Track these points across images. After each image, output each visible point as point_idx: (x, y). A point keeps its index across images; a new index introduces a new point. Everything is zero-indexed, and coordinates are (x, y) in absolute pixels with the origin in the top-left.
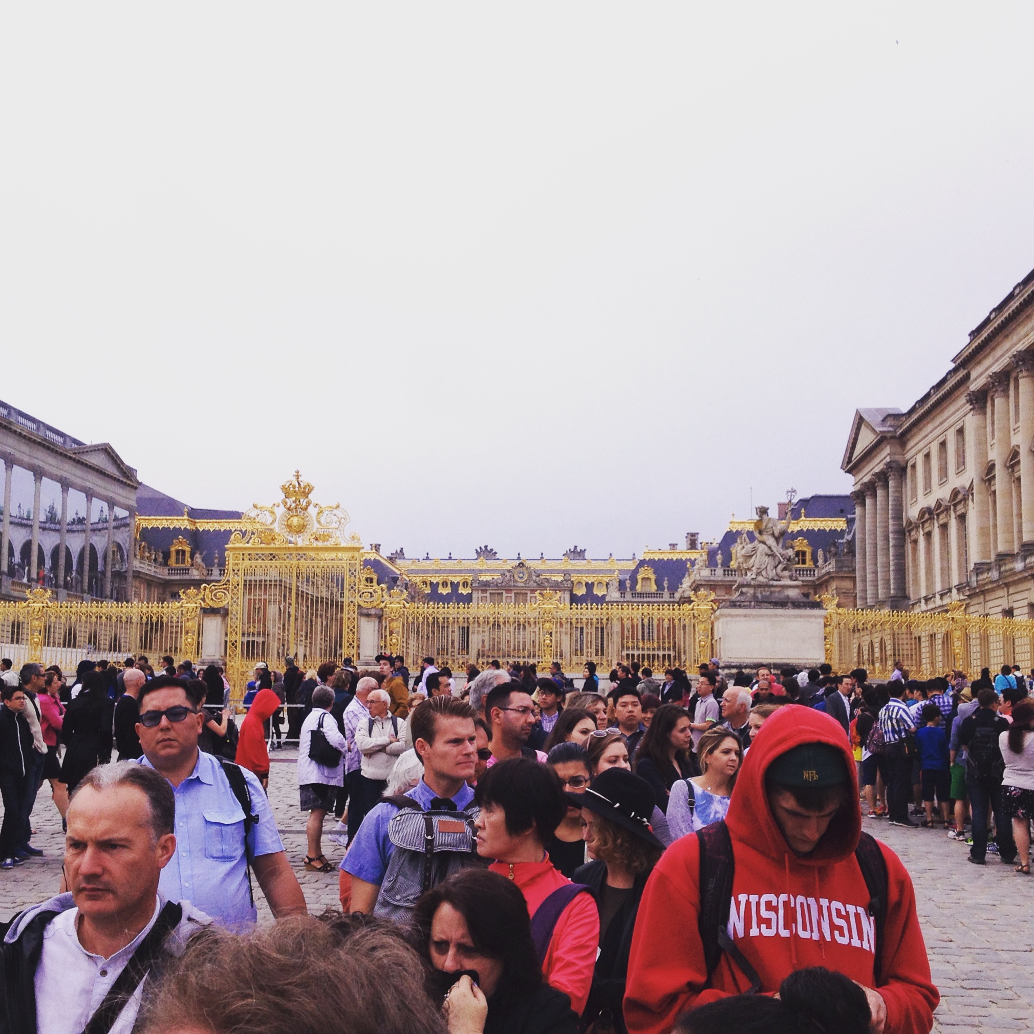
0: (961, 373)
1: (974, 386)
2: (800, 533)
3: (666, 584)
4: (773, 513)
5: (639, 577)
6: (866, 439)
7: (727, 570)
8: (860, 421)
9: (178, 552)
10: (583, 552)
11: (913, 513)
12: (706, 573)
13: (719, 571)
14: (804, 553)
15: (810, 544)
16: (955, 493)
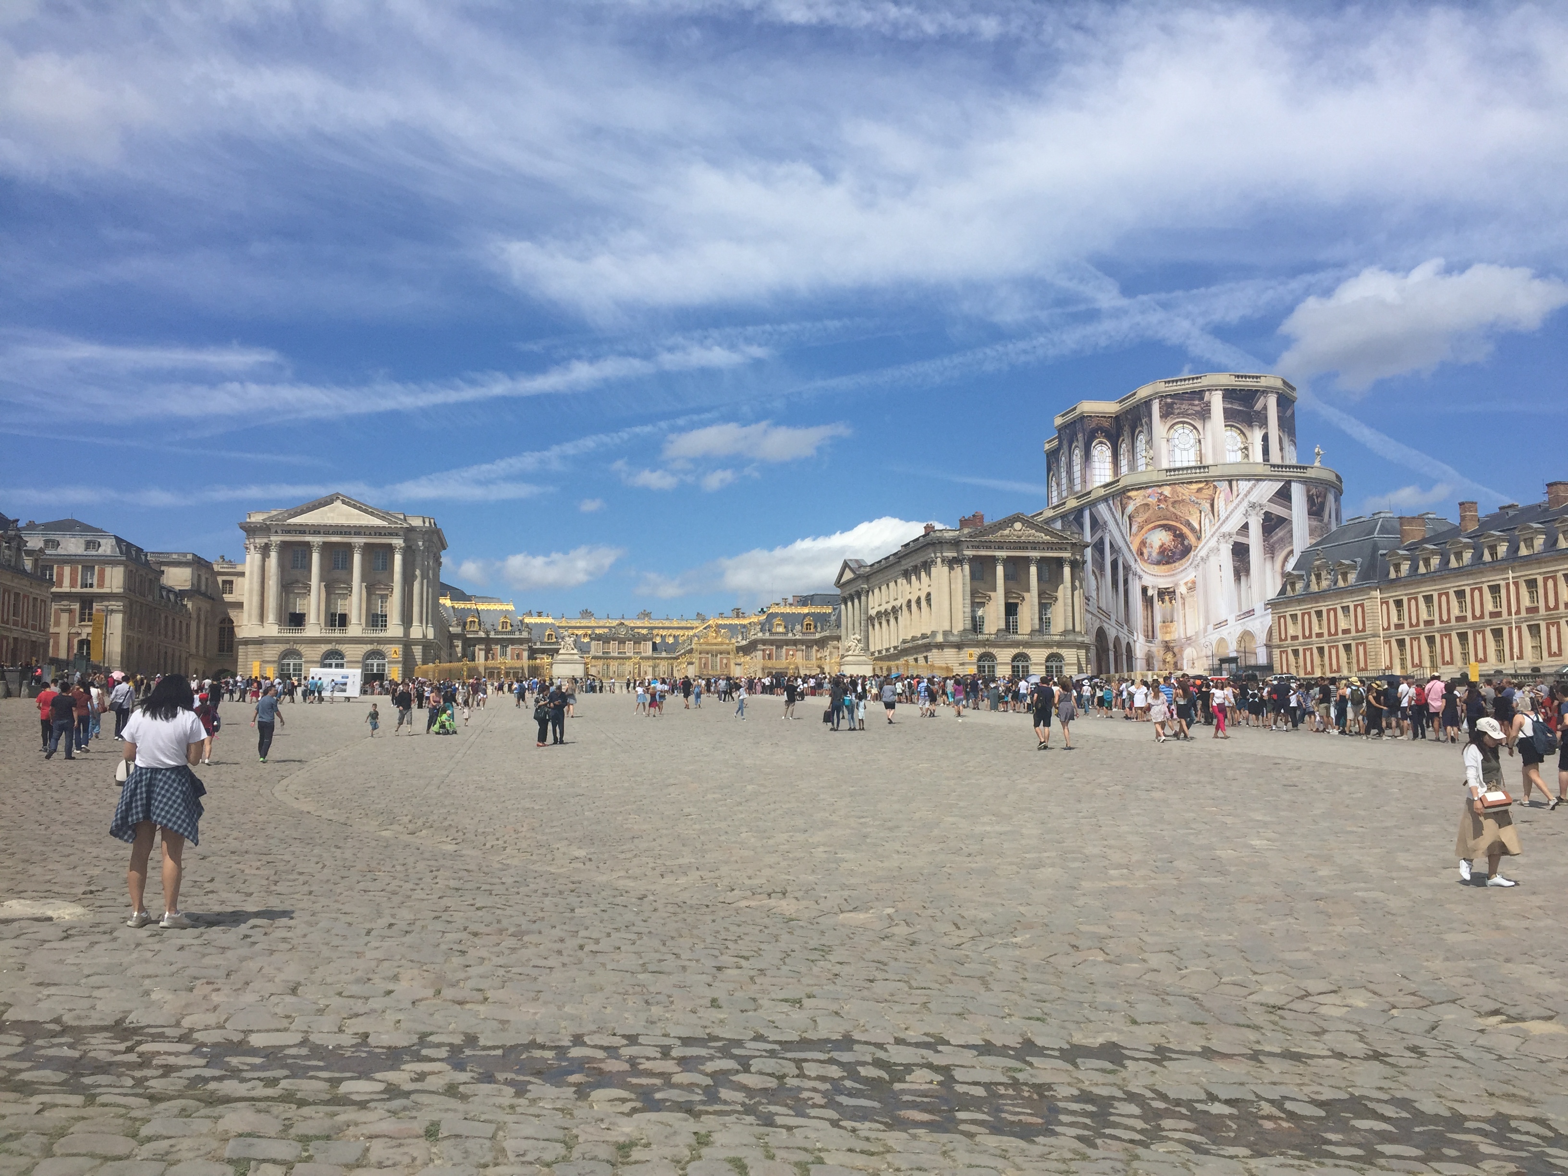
2: (808, 614)
4: (791, 600)
6: (848, 575)
7: (771, 633)
8: (846, 564)
9: (471, 622)
11: (873, 612)
12: (760, 635)
13: (767, 634)
14: (810, 625)
15: (813, 620)
16: (894, 607)
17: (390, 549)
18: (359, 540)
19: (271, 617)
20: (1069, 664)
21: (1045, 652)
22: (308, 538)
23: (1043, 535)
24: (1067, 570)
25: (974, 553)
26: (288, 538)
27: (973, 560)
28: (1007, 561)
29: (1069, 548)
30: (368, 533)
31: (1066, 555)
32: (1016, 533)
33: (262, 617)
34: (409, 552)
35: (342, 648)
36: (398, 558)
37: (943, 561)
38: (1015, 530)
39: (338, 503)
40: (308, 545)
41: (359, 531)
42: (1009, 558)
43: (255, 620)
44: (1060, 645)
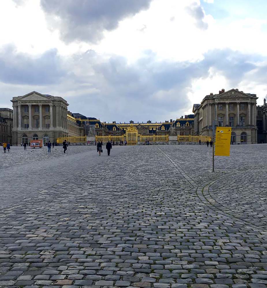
0: (201, 105)
1: (203, 107)
3: (166, 129)
5: (162, 127)
6: (195, 108)
8: (194, 106)
10: (151, 121)
11: (199, 120)
14: (188, 124)
17: (49, 106)
18: (41, 104)
19: (20, 126)
20: (248, 135)
21: (241, 132)
22: (27, 104)
23: (241, 95)
24: (249, 106)
25: (219, 102)
26: (23, 104)
27: (219, 104)
28: (230, 104)
29: (250, 99)
30: (43, 102)
31: (249, 101)
32: (232, 95)
33: (18, 126)
34: (54, 106)
35: (37, 134)
36: (51, 108)
37: (209, 104)
38: (232, 94)
39: (34, 94)
40: (27, 105)
41: (40, 101)
42: (230, 103)
43: (16, 127)
44: (245, 129)
